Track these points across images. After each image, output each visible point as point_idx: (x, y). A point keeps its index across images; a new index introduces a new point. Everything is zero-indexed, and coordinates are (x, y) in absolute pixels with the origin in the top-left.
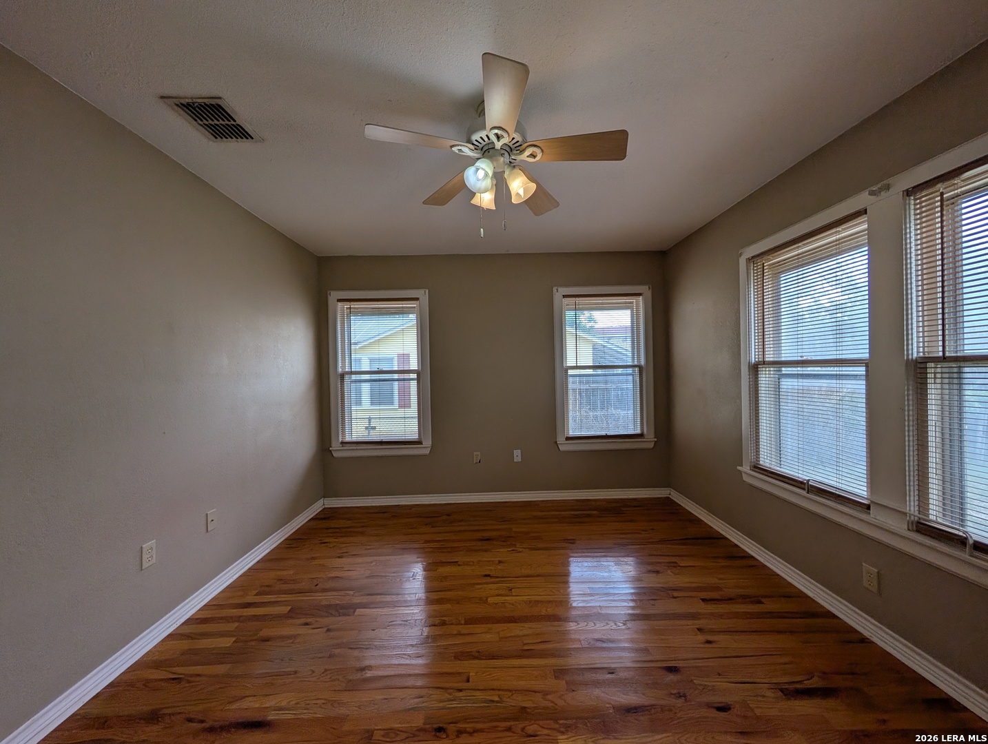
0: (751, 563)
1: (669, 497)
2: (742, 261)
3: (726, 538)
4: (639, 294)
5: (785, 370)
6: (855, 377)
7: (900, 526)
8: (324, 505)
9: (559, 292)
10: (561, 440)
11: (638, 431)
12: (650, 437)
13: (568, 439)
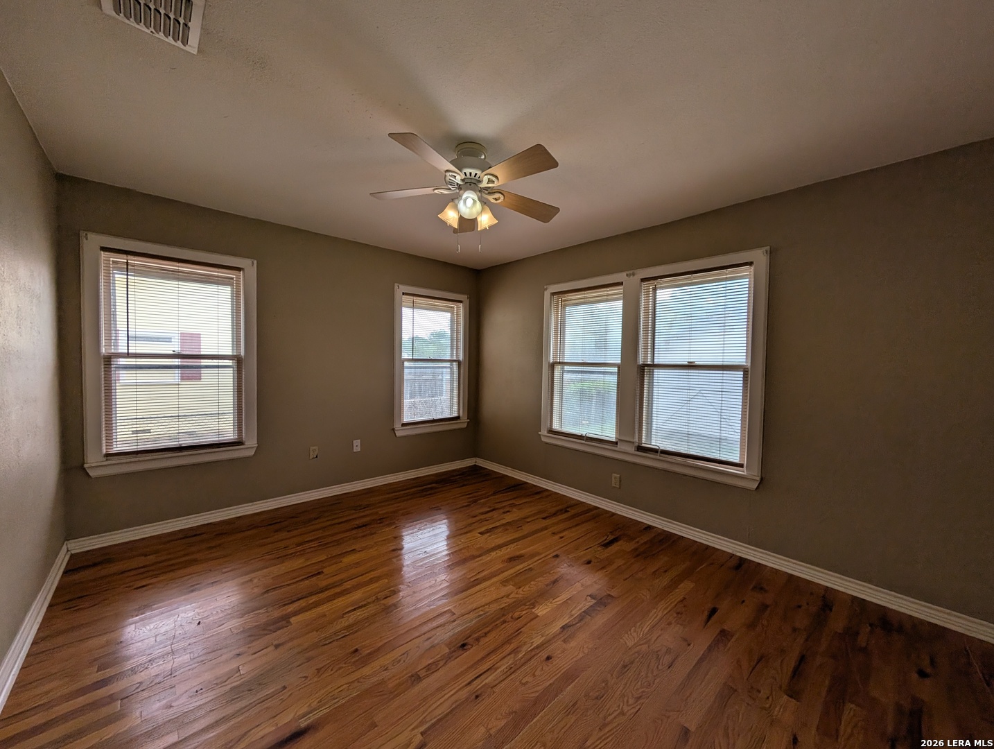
0: (547, 493)
1: (475, 465)
2: (547, 295)
3: (528, 483)
4: (461, 302)
5: (567, 368)
6: (611, 373)
7: (632, 449)
8: (68, 551)
9: (400, 289)
10: (397, 426)
11: (455, 414)
12: (465, 418)
13: (404, 425)
